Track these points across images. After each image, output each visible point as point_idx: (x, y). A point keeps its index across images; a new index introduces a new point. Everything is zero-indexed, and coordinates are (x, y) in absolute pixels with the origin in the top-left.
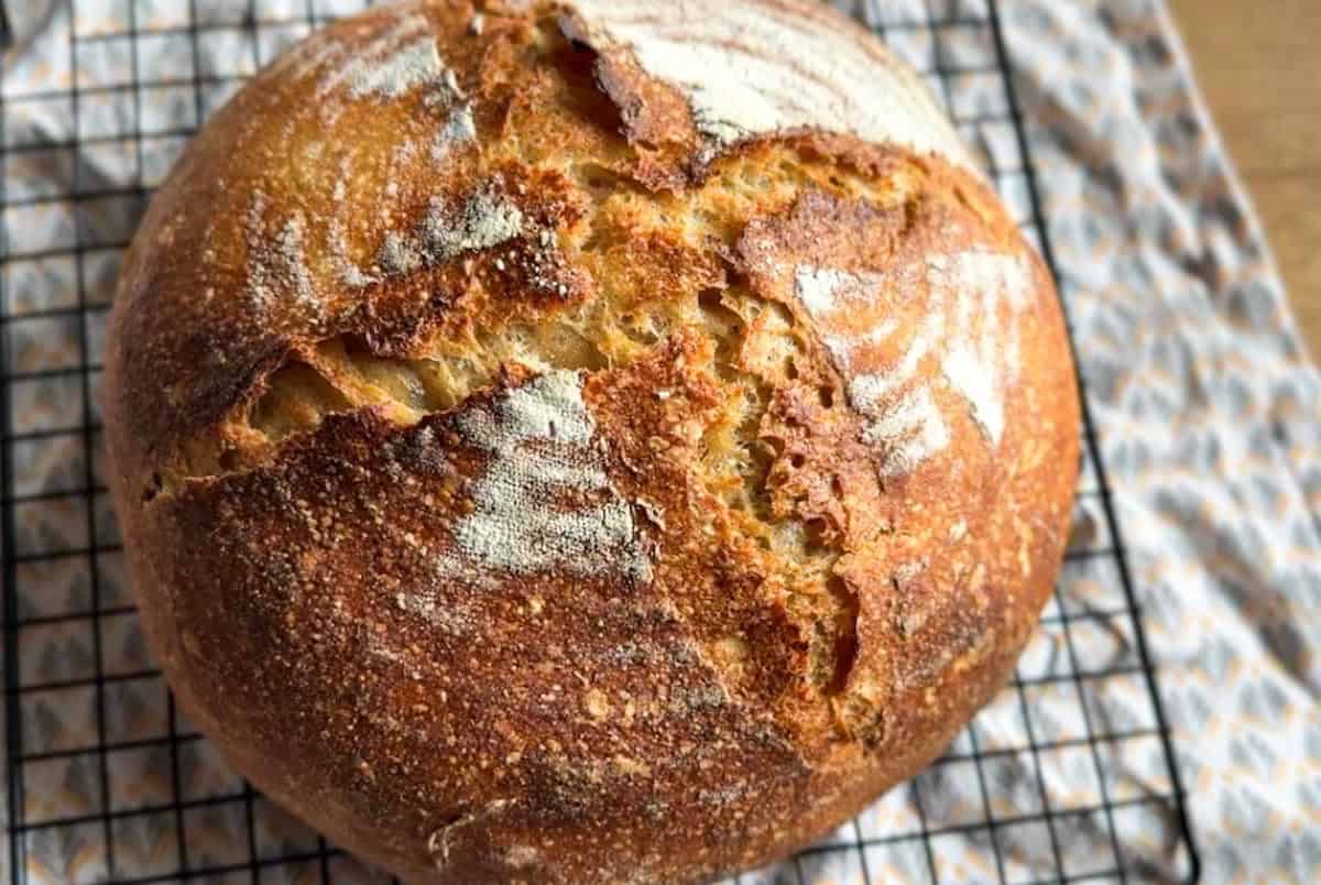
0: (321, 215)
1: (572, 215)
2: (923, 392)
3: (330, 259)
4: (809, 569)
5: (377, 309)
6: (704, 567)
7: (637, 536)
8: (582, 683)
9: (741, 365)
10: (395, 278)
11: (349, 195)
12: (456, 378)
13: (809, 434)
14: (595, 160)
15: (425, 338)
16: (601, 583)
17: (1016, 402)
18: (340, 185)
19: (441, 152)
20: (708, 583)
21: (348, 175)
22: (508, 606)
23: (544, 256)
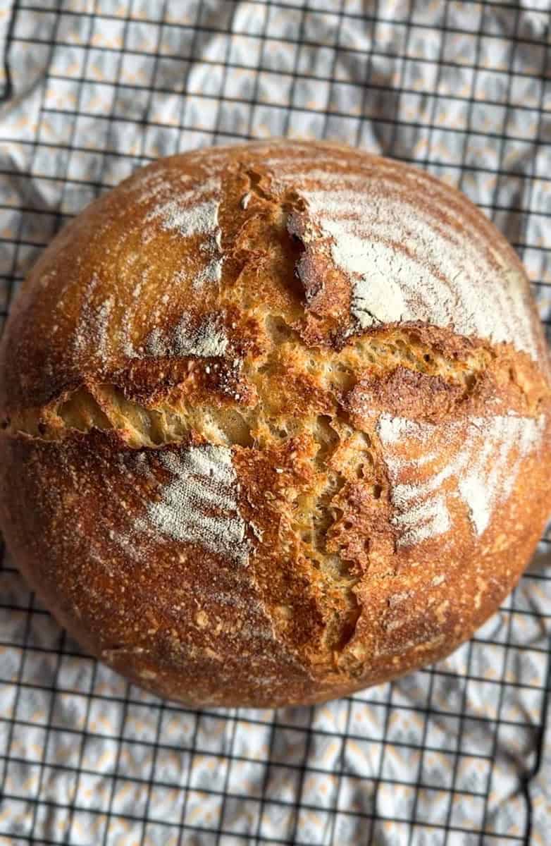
0: (123, 303)
1: (257, 351)
2: (440, 499)
3: (120, 333)
4: (339, 585)
5: (135, 375)
6: (278, 567)
7: (245, 541)
8: (197, 605)
9: (331, 464)
10: (150, 359)
11: (142, 294)
12: (168, 425)
13: (359, 512)
14: (283, 316)
15: (156, 400)
16: (220, 558)
17: (501, 512)
18: (139, 286)
19: (198, 284)
20: (279, 575)
21: (145, 282)
22: (167, 554)
23: (232, 374)
